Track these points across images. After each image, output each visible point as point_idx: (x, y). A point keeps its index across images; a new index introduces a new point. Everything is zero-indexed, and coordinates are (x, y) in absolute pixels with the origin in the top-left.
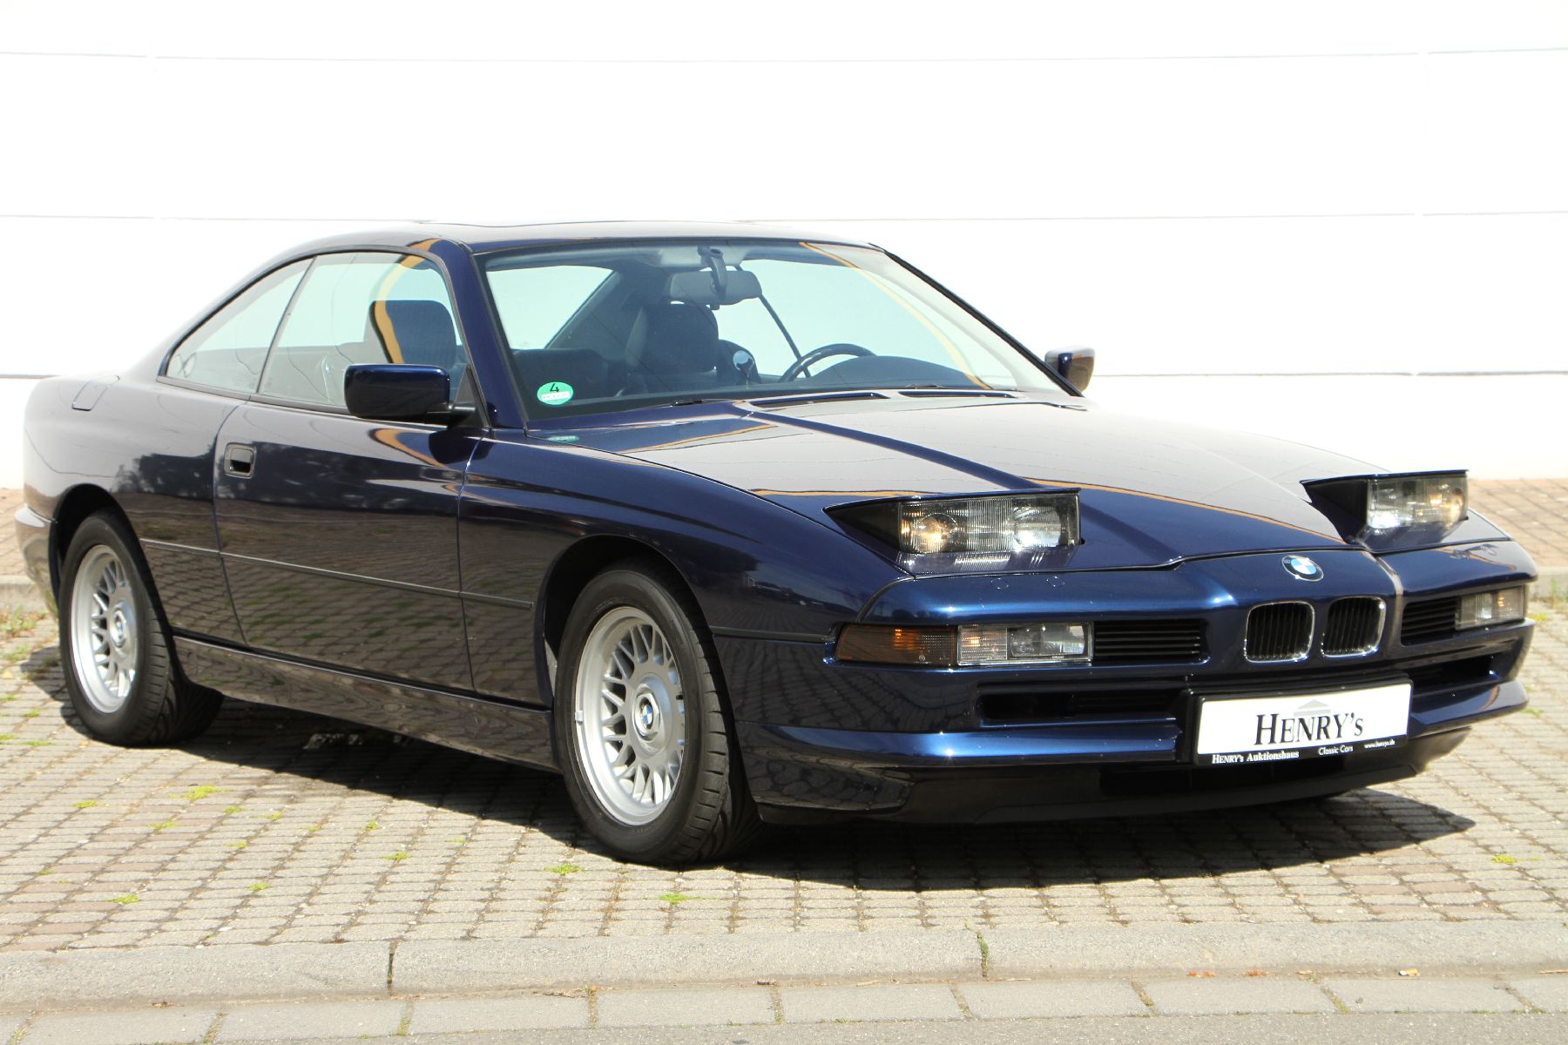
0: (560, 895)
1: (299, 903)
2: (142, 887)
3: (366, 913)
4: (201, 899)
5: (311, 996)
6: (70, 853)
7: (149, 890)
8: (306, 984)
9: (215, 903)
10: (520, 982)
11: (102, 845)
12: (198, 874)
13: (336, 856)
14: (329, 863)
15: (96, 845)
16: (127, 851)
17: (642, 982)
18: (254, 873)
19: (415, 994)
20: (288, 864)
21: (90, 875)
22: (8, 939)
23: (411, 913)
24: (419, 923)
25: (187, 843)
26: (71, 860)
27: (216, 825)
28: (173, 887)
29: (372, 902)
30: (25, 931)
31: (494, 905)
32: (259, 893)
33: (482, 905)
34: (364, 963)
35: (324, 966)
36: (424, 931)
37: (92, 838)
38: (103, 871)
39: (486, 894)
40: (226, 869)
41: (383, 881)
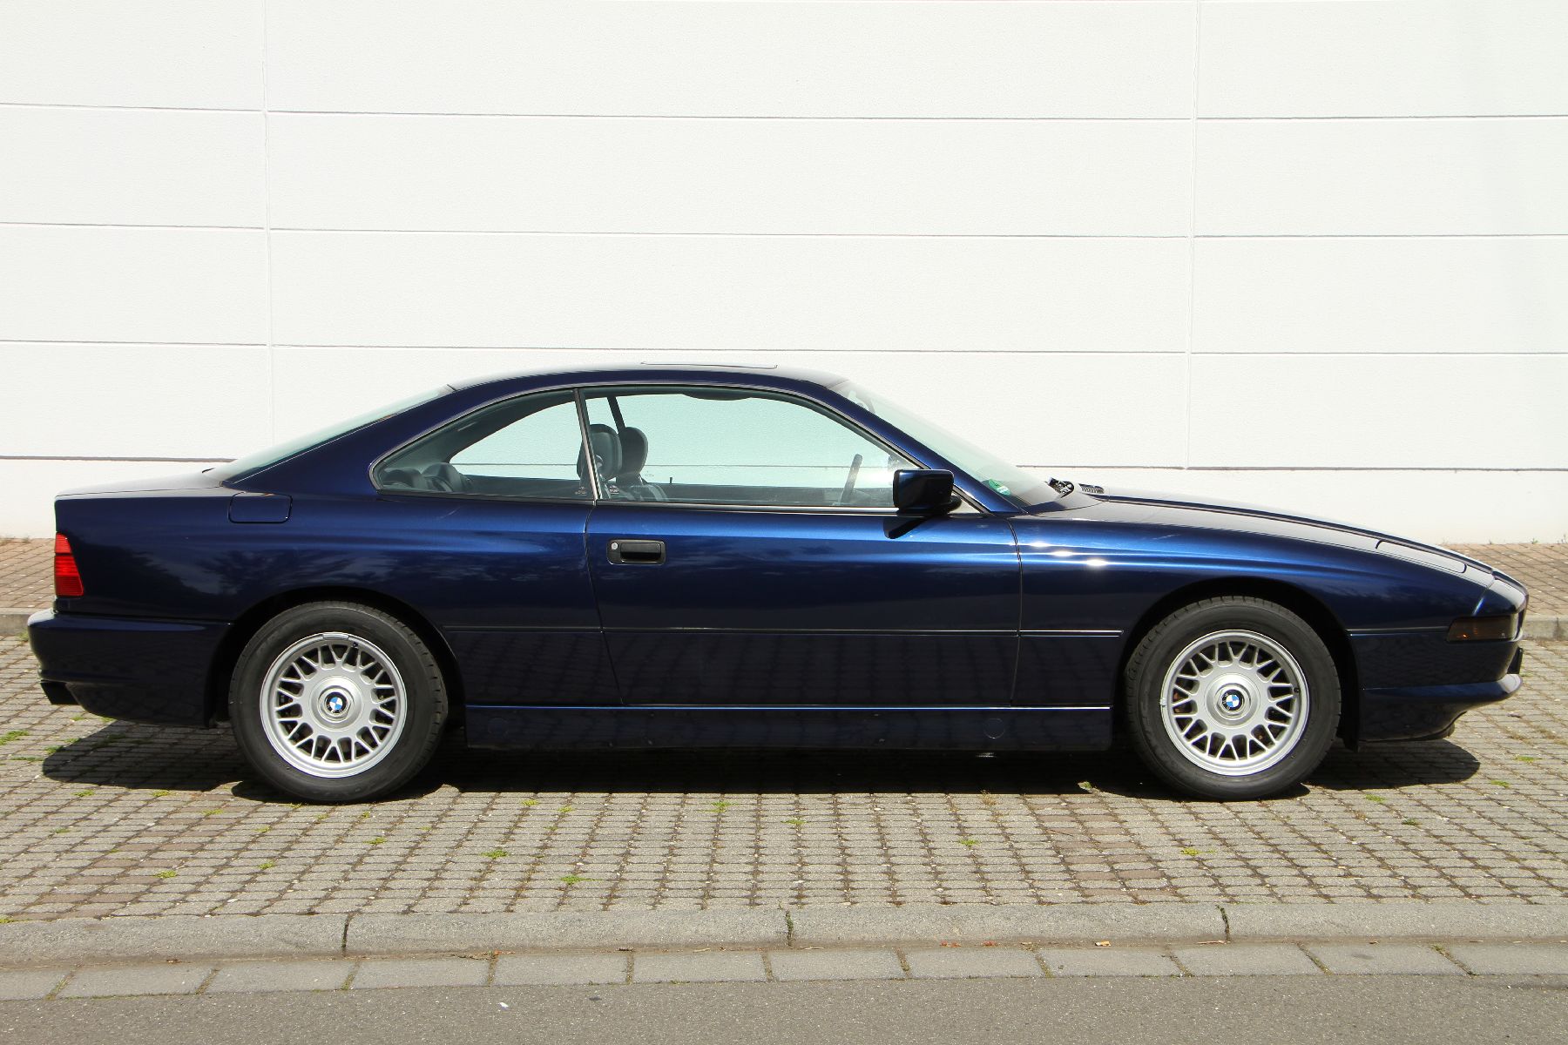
0: (488, 876)
1: (293, 880)
2: (182, 864)
3: (340, 889)
4: (222, 874)
5: (285, 957)
6: (138, 834)
7: (187, 866)
8: (281, 946)
9: (229, 880)
10: (442, 947)
11: (163, 828)
12: (225, 854)
13: (331, 840)
14: (325, 846)
15: (159, 828)
16: (180, 834)
17: (533, 948)
18: (267, 854)
19: (362, 955)
20: (295, 846)
21: (145, 854)
22: (70, 906)
23: (373, 889)
24: (377, 898)
25: (226, 827)
26: (137, 840)
27: (252, 812)
28: (204, 864)
29: (346, 879)
30: (85, 900)
31: (437, 884)
32: (266, 871)
33: (427, 884)
34: (326, 931)
35: (296, 934)
36: (377, 906)
37: (158, 822)
38: (157, 850)
39: (432, 874)
40: (248, 850)
41: (360, 862)
